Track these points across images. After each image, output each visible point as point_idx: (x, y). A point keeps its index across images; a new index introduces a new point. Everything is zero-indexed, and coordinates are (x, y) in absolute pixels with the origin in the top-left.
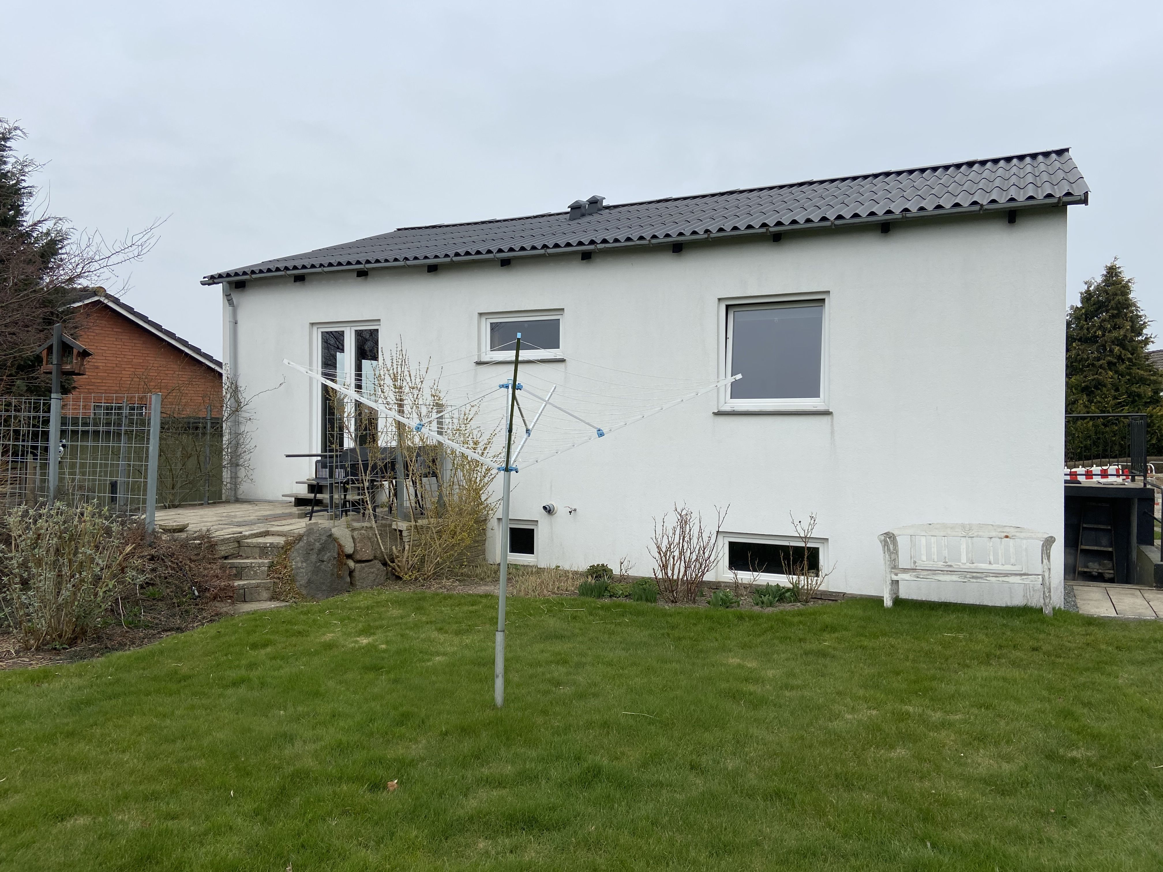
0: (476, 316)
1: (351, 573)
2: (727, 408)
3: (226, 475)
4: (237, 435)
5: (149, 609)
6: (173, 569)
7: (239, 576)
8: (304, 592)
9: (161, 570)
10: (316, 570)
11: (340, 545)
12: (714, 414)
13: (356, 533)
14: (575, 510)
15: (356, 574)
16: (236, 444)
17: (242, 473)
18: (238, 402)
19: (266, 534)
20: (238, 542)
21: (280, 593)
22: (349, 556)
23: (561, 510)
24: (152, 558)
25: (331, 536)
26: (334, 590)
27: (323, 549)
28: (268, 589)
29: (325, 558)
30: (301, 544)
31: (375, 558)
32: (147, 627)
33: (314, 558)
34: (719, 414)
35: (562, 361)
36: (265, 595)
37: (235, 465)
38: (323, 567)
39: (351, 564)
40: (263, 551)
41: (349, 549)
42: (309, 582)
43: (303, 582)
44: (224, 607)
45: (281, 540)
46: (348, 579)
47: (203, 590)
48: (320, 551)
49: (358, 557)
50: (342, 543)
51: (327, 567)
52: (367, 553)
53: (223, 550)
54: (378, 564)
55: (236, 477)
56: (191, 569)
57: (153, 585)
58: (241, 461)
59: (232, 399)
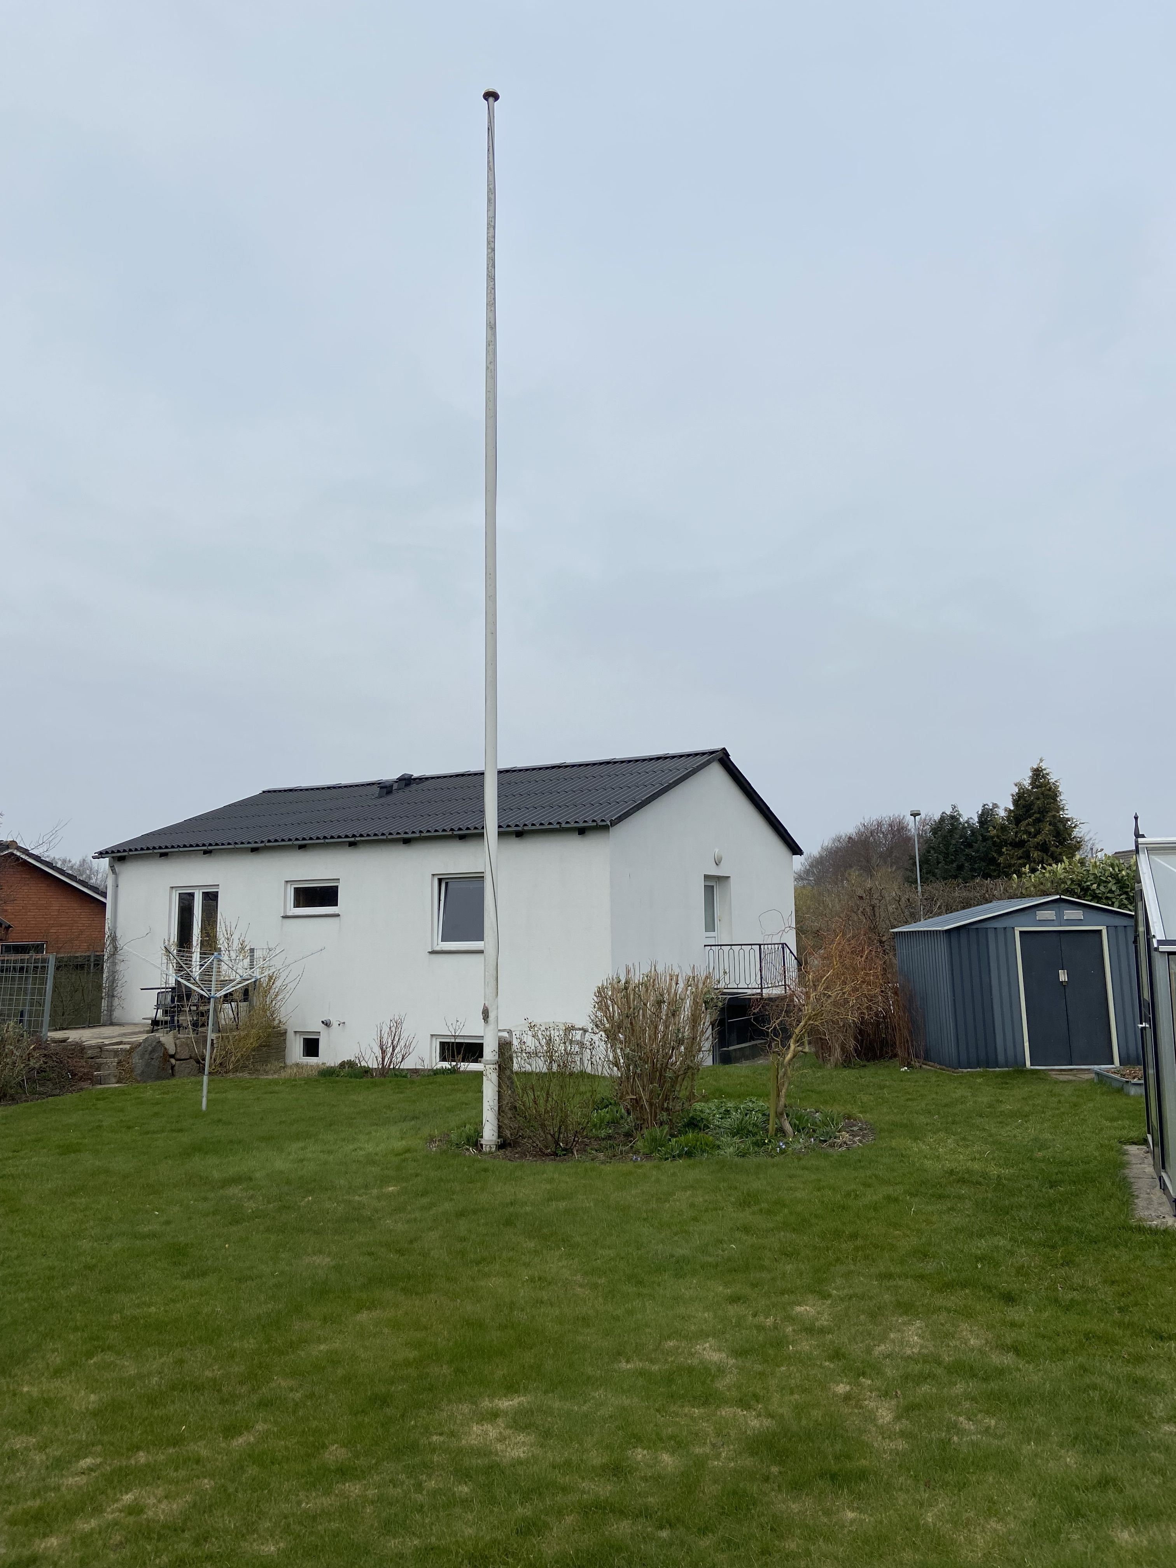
0: (283, 883)
1: (173, 1067)
2: (438, 948)
3: (104, 1003)
4: (113, 973)
5: (41, 1085)
6: (57, 1062)
7: (98, 1069)
8: (139, 1079)
9: (50, 1063)
10: (148, 1065)
11: (165, 1049)
12: (429, 952)
13: (178, 1041)
14: (344, 1023)
15: (176, 1068)
16: (113, 981)
17: (116, 1002)
18: (115, 948)
19: (121, 1043)
20: (100, 1048)
21: (123, 1079)
22: (172, 1056)
23: (335, 1024)
24: (45, 1056)
25: (160, 1042)
26: (158, 1078)
27: (153, 1051)
28: (116, 1076)
29: (154, 1057)
30: (140, 1048)
31: (191, 1058)
32: (40, 1094)
33: (147, 1057)
34: (433, 952)
35: (338, 915)
36: (114, 1080)
37: (112, 996)
38: (152, 1063)
39: (173, 1061)
40: (116, 1053)
41: (172, 1051)
42: (143, 1072)
43: (139, 1072)
44: (86, 1085)
45: (128, 1047)
46: (170, 1071)
47: (74, 1075)
48: (151, 1052)
49: (178, 1057)
50: (167, 1047)
51: (156, 1063)
52: (184, 1054)
53: (90, 1053)
54: (192, 1062)
55: (112, 1006)
56: (68, 1062)
57: (45, 1072)
58: (115, 993)
59: (111, 945)
